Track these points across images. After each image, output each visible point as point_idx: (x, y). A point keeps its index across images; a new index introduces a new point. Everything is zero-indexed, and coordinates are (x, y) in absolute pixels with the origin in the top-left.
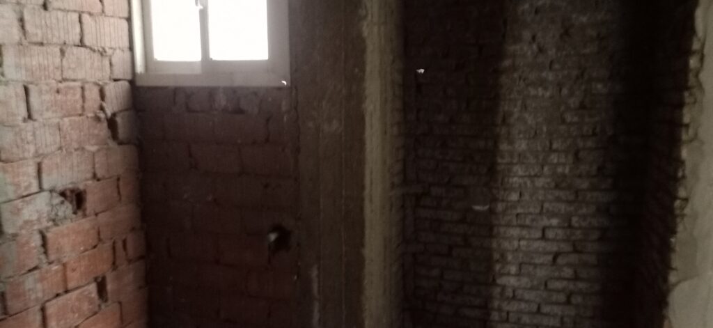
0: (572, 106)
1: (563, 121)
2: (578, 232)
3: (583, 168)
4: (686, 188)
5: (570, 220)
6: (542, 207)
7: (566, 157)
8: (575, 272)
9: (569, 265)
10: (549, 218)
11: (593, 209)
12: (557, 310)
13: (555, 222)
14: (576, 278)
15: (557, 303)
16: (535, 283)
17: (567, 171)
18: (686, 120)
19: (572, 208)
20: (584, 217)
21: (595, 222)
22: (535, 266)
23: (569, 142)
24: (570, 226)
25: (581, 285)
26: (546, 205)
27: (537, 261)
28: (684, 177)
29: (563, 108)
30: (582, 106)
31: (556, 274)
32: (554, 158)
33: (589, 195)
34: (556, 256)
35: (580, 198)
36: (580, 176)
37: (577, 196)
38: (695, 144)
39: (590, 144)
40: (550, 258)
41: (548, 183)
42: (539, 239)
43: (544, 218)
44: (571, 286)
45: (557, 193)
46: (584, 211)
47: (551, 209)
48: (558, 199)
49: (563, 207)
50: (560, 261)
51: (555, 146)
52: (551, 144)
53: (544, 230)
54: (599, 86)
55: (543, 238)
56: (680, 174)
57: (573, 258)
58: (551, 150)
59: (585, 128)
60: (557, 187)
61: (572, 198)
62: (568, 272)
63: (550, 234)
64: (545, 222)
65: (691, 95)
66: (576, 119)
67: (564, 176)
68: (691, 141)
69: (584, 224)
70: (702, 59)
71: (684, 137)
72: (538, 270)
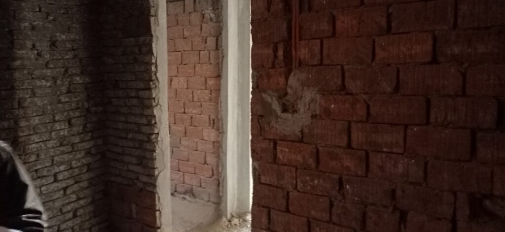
0: (64, 91)
1: (60, 102)
2: (76, 170)
3: (75, 129)
4: (157, 128)
5: (71, 164)
6: (53, 160)
7: (65, 125)
8: (77, 195)
9: (73, 193)
10: (58, 167)
11: (83, 153)
12: (70, 224)
13: (62, 168)
14: (79, 199)
15: (70, 220)
16: (55, 212)
17: (66, 133)
18: (154, 96)
19: (71, 156)
20: (78, 160)
21: (84, 161)
22: (53, 201)
23: (65, 114)
24: (71, 168)
25: (82, 202)
26: (56, 158)
27: (55, 197)
28: (156, 123)
29: (58, 93)
30: (69, 92)
31: (67, 201)
32: (57, 126)
33: (80, 145)
34: (65, 189)
35: (75, 149)
36: (73, 135)
37: (73, 148)
38: (159, 106)
39: (77, 114)
40: (62, 192)
41: (56, 143)
42: (53, 182)
43: (56, 167)
44: (76, 205)
45: (62, 149)
46: (78, 156)
47: (59, 160)
48: (63, 153)
49: (66, 157)
50: (69, 192)
51: (57, 118)
52: (54, 117)
53: (55, 175)
54: (78, 78)
55: (56, 180)
56: (153, 122)
57: (76, 187)
58: (55, 121)
59: (73, 105)
60: (61, 145)
61: (70, 150)
62: (74, 197)
63: (60, 177)
64: (57, 170)
65: (154, 84)
66: (67, 100)
67: (65, 137)
68: (157, 105)
69: (79, 164)
70: (156, 67)
71: (154, 104)
72: (56, 203)
